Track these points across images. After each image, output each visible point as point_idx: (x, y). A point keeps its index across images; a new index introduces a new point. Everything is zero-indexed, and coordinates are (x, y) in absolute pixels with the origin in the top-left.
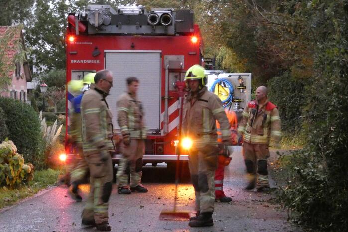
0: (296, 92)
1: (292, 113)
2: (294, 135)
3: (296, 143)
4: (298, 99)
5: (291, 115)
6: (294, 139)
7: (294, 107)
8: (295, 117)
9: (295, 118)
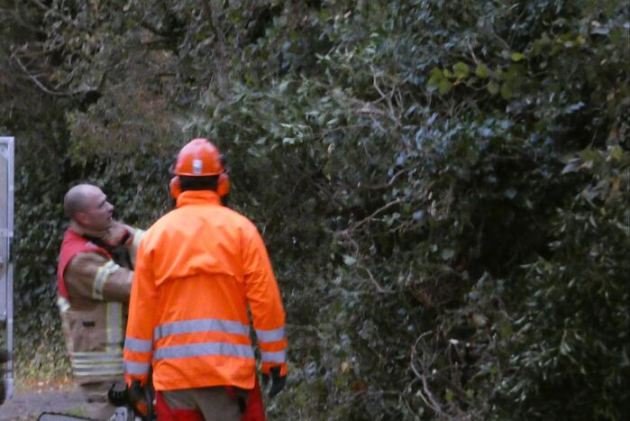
0: (46, 200)
1: (31, 270)
2: (37, 342)
3: (46, 371)
4: (53, 223)
5: (27, 278)
6: (38, 357)
7: (40, 252)
8: (39, 284)
9: (42, 289)
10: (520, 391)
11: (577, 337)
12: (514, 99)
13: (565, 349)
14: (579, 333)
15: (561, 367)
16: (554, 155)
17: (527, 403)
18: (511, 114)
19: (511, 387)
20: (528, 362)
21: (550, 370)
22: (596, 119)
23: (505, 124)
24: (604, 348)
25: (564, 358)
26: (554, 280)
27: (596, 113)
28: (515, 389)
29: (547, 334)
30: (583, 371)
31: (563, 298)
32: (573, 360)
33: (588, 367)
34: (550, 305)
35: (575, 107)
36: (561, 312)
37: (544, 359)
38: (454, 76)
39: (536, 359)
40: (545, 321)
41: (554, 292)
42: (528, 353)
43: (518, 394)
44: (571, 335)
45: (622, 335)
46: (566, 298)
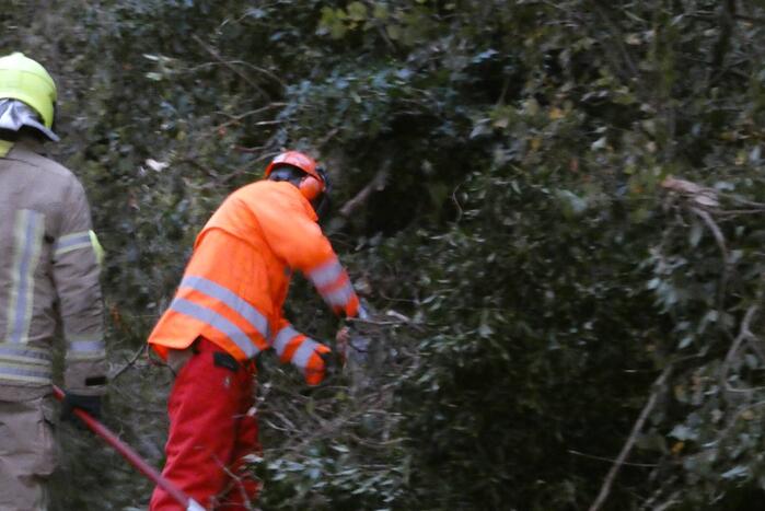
10: (432, 379)
11: (500, 317)
12: (418, 46)
13: (485, 331)
14: (501, 313)
15: (481, 353)
16: (460, 110)
17: (440, 394)
18: (413, 64)
19: (419, 376)
20: (440, 347)
21: (467, 355)
22: (508, 67)
23: (404, 73)
24: (529, 331)
25: (485, 341)
26: (471, 254)
27: (507, 62)
28: (425, 378)
29: (464, 315)
30: (506, 356)
31: (481, 274)
32: (495, 344)
33: (510, 351)
34: (465, 282)
35: (485, 55)
36: (479, 290)
37: (461, 343)
38: (350, 17)
39: (451, 343)
40: (461, 300)
41: (471, 268)
42: (440, 337)
43: (428, 384)
44: (491, 317)
45: (548, 314)
46: (486, 275)
